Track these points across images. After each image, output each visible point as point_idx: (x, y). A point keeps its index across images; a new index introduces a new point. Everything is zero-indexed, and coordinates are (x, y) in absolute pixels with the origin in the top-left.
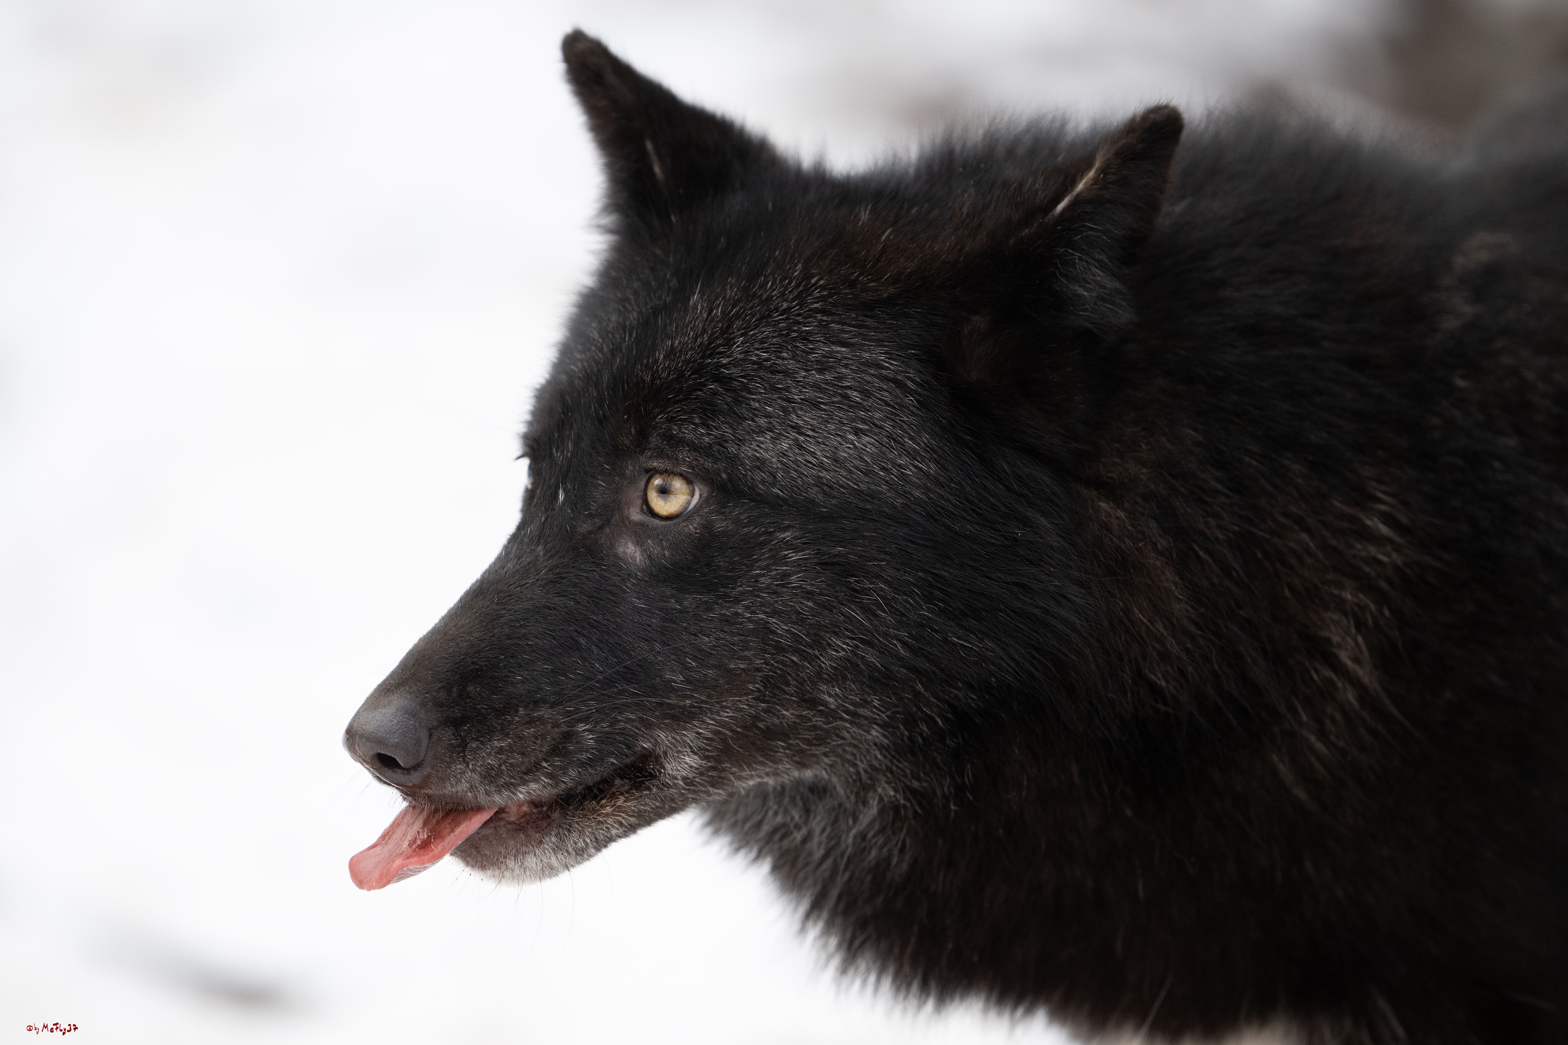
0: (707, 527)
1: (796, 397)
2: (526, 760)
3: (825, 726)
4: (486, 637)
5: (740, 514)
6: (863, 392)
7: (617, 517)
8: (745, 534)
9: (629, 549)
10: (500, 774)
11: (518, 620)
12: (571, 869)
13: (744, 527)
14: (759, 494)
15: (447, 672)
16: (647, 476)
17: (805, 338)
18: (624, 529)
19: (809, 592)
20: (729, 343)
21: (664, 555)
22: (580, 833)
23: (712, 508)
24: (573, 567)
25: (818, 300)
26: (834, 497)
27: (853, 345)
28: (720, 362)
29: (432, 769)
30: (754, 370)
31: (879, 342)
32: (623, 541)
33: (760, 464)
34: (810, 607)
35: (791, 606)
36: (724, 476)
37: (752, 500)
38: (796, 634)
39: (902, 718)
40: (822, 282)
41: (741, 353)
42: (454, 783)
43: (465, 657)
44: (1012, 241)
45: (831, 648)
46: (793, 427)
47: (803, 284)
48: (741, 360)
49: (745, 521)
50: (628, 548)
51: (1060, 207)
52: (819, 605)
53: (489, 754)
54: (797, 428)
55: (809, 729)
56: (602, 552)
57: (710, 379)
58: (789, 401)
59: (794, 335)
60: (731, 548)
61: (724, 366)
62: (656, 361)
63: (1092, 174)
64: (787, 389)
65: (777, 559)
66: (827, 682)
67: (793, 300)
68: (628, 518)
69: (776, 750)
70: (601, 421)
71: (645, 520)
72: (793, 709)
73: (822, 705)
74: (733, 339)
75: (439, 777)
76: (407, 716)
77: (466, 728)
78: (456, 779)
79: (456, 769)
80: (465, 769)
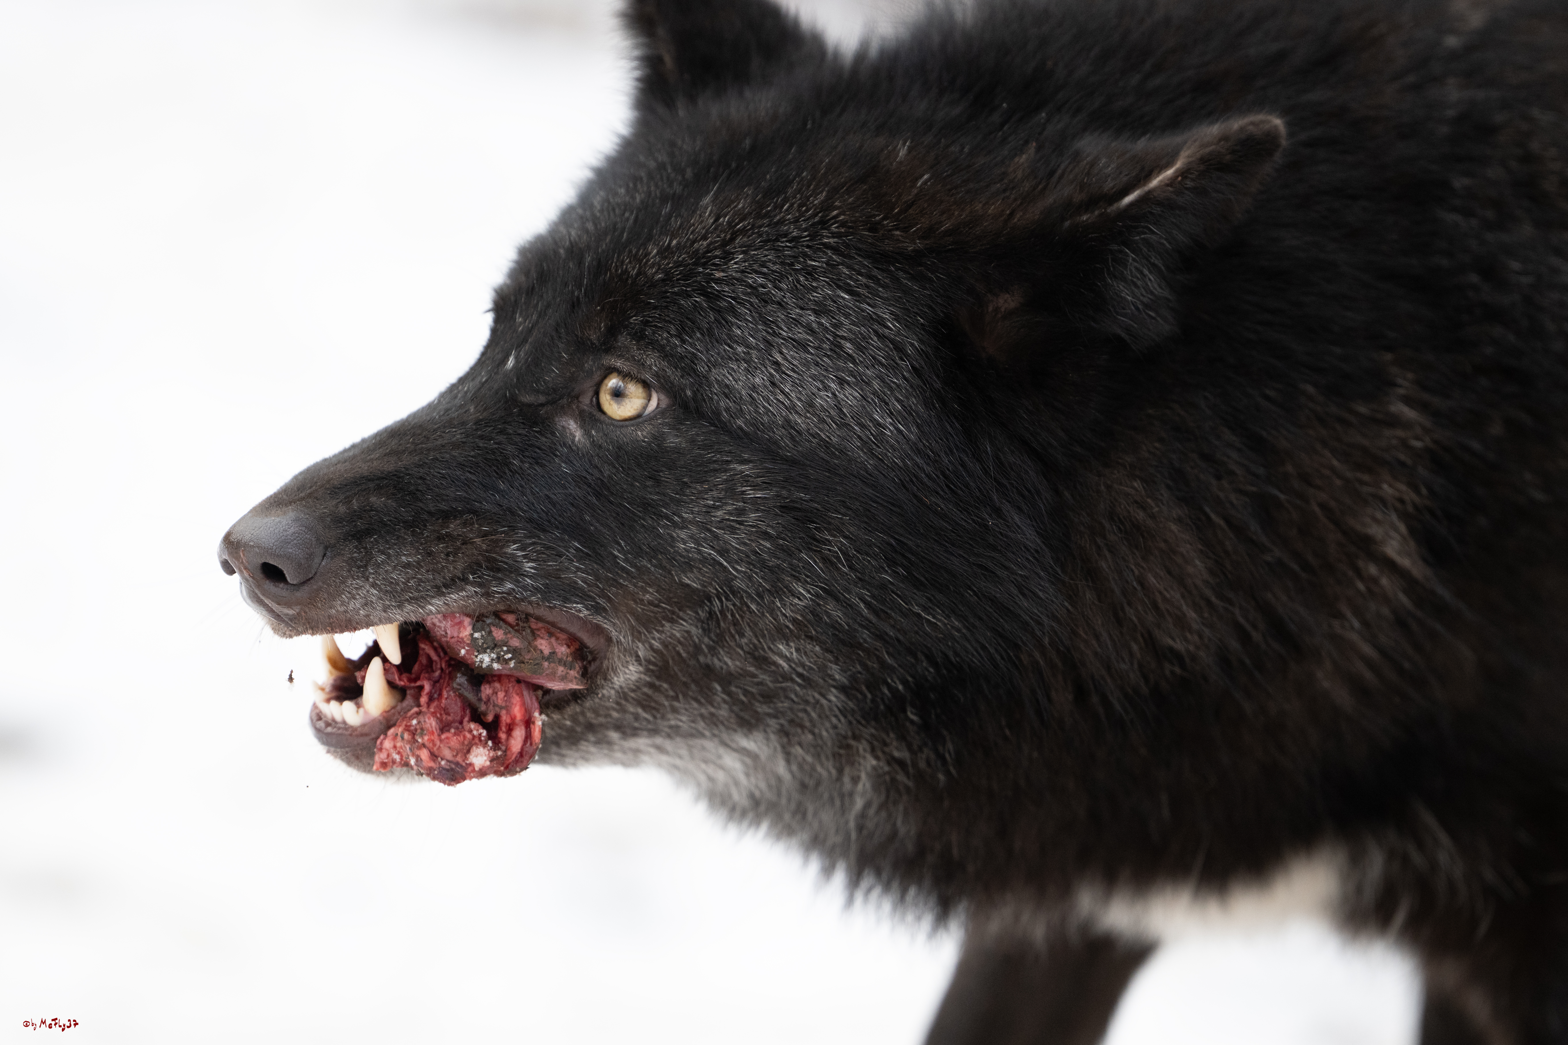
0: (658, 438)
5: (697, 434)
9: (571, 427)
13: (698, 449)
14: (722, 421)
17: (810, 273)
18: (571, 411)
19: (767, 535)
20: (727, 256)
23: (666, 421)
25: (833, 235)
27: (858, 294)
28: (712, 274)
29: (324, 584)
30: (746, 294)
32: (567, 419)
33: (728, 392)
34: (767, 549)
35: (749, 546)
36: (689, 393)
37: (713, 425)
40: (842, 217)
41: (737, 272)
44: (1066, 225)
45: (793, 595)
47: (820, 215)
48: (735, 278)
49: (701, 443)
50: (570, 425)
51: (1128, 199)
57: (698, 290)
58: (775, 334)
59: (798, 266)
61: (716, 280)
62: (647, 254)
63: (1170, 172)
65: (732, 492)
67: (805, 230)
68: (578, 402)
70: (574, 305)
71: (592, 411)
74: (733, 253)
75: (329, 594)
76: (304, 529)
77: (372, 540)
78: (349, 595)
79: (352, 584)
80: (362, 584)
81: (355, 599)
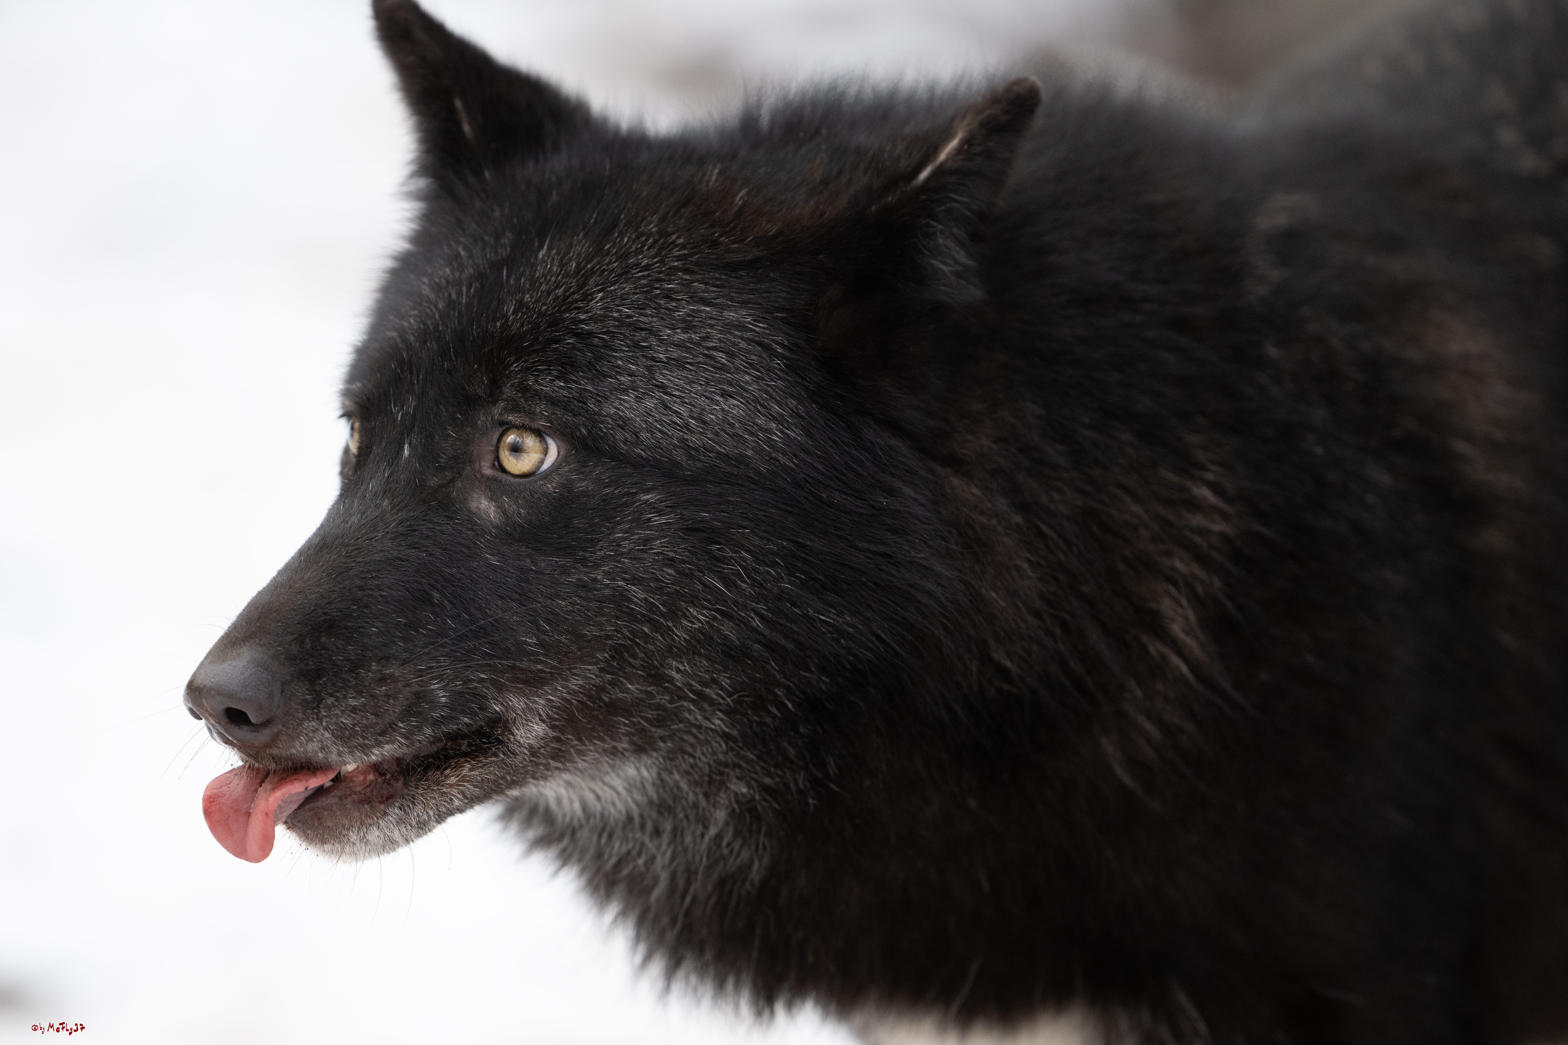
0: (567, 486)
1: (661, 356)
2: (380, 721)
3: (669, 706)
4: (336, 589)
5: (601, 473)
6: (731, 355)
7: (468, 470)
8: (607, 494)
9: (483, 505)
10: (354, 735)
11: (368, 572)
12: (411, 843)
13: (605, 487)
14: (621, 453)
15: (298, 624)
16: (501, 430)
17: (668, 296)
18: (477, 483)
19: (672, 559)
20: (587, 297)
21: (520, 513)
22: (424, 805)
23: (572, 467)
24: (424, 520)
25: (679, 258)
26: (700, 460)
27: (717, 305)
28: (578, 317)
29: (283, 726)
30: (615, 327)
31: (744, 304)
32: (475, 496)
33: (623, 424)
34: (670, 575)
35: (653, 573)
36: (584, 432)
37: (613, 459)
38: (653, 603)
39: (751, 701)
40: (681, 241)
41: (601, 309)
42: (305, 742)
43: (316, 608)
44: (874, 208)
45: (687, 620)
46: (657, 386)
48: (600, 316)
49: (607, 481)
50: (481, 503)
51: (924, 175)
52: (679, 572)
53: (343, 712)
54: (662, 387)
55: (650, 707)
56: (454, 506)
57: (568, 333)
58: (653, 359)
59: (657, 292)
60: (591, 509)
61: (582, 322)
62: (505, 314)
63: (955, 142)
64: (650, 347)
65: (639, 522)
66: (678, 657)
67: (653, 257)
68: (480, 471)
69: (618, 726)
70: (450, 371)
71: (497, 475)
72: (638, 684)
73: (668, 682)
74: (591, 294)
75: (289, 735)
76: (259, 668)
77: (321, 682)
78: (307, 738)
79: (308, 726)
80: (317, 727)
81: (313, 741)
